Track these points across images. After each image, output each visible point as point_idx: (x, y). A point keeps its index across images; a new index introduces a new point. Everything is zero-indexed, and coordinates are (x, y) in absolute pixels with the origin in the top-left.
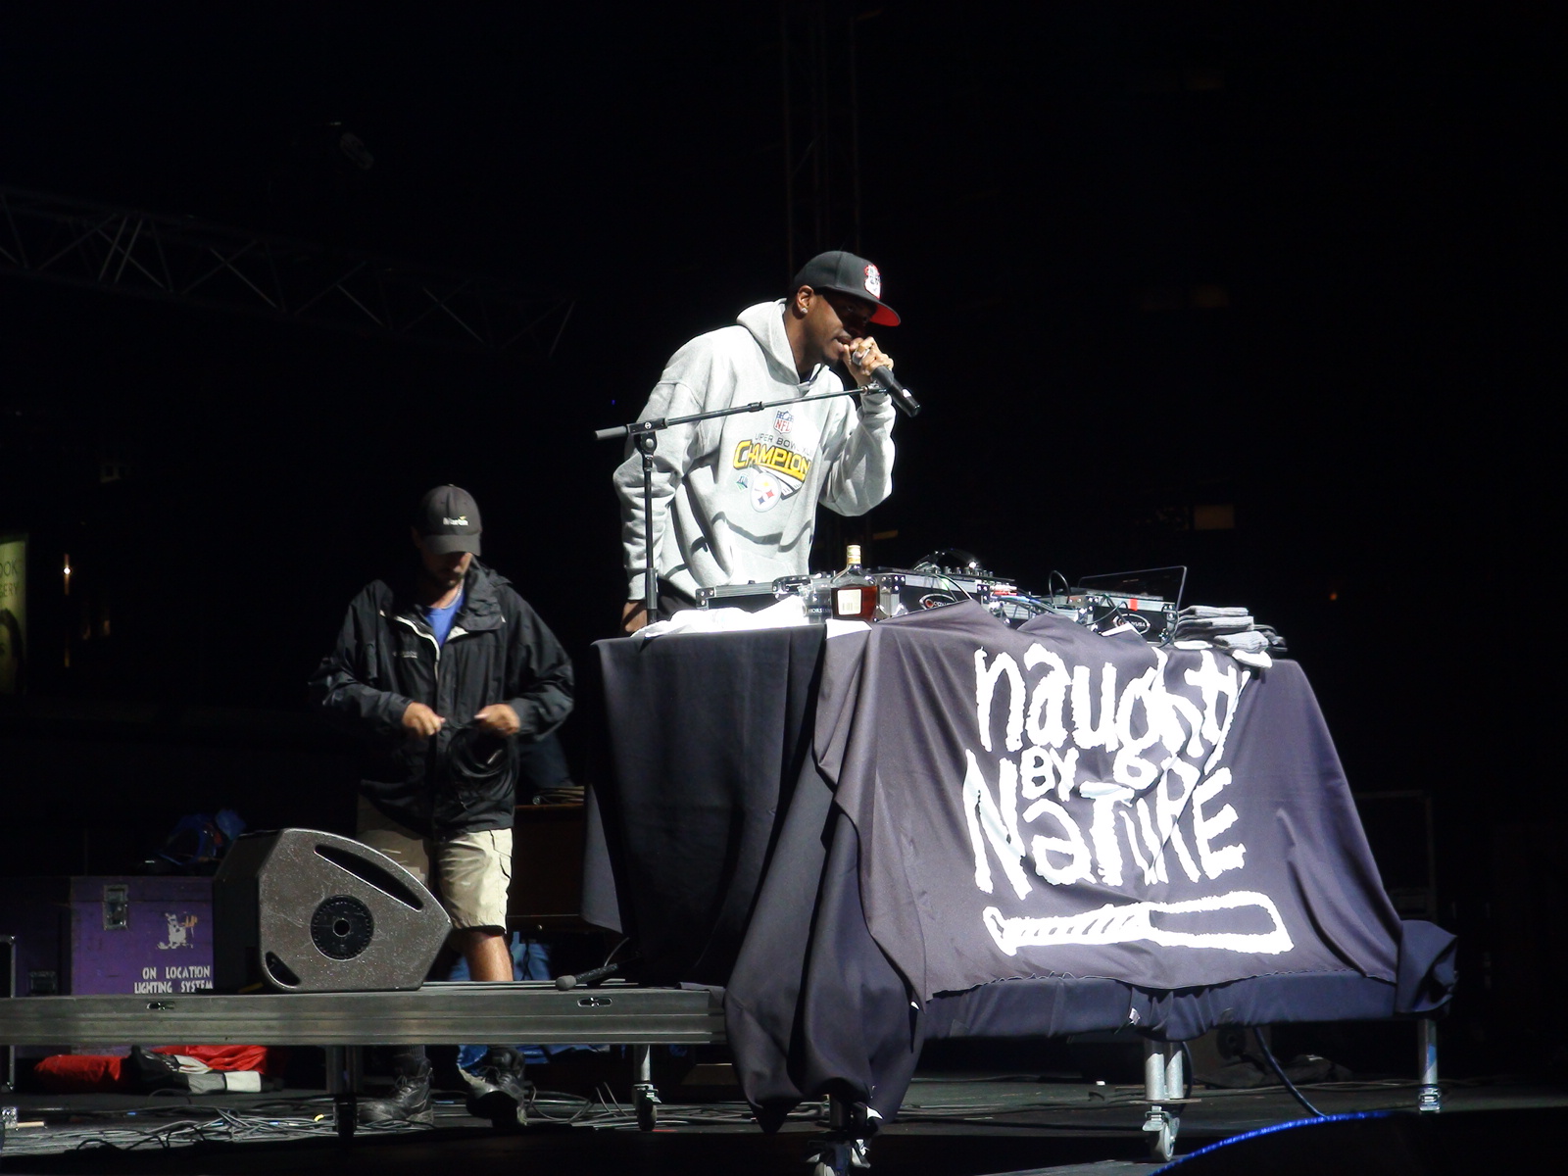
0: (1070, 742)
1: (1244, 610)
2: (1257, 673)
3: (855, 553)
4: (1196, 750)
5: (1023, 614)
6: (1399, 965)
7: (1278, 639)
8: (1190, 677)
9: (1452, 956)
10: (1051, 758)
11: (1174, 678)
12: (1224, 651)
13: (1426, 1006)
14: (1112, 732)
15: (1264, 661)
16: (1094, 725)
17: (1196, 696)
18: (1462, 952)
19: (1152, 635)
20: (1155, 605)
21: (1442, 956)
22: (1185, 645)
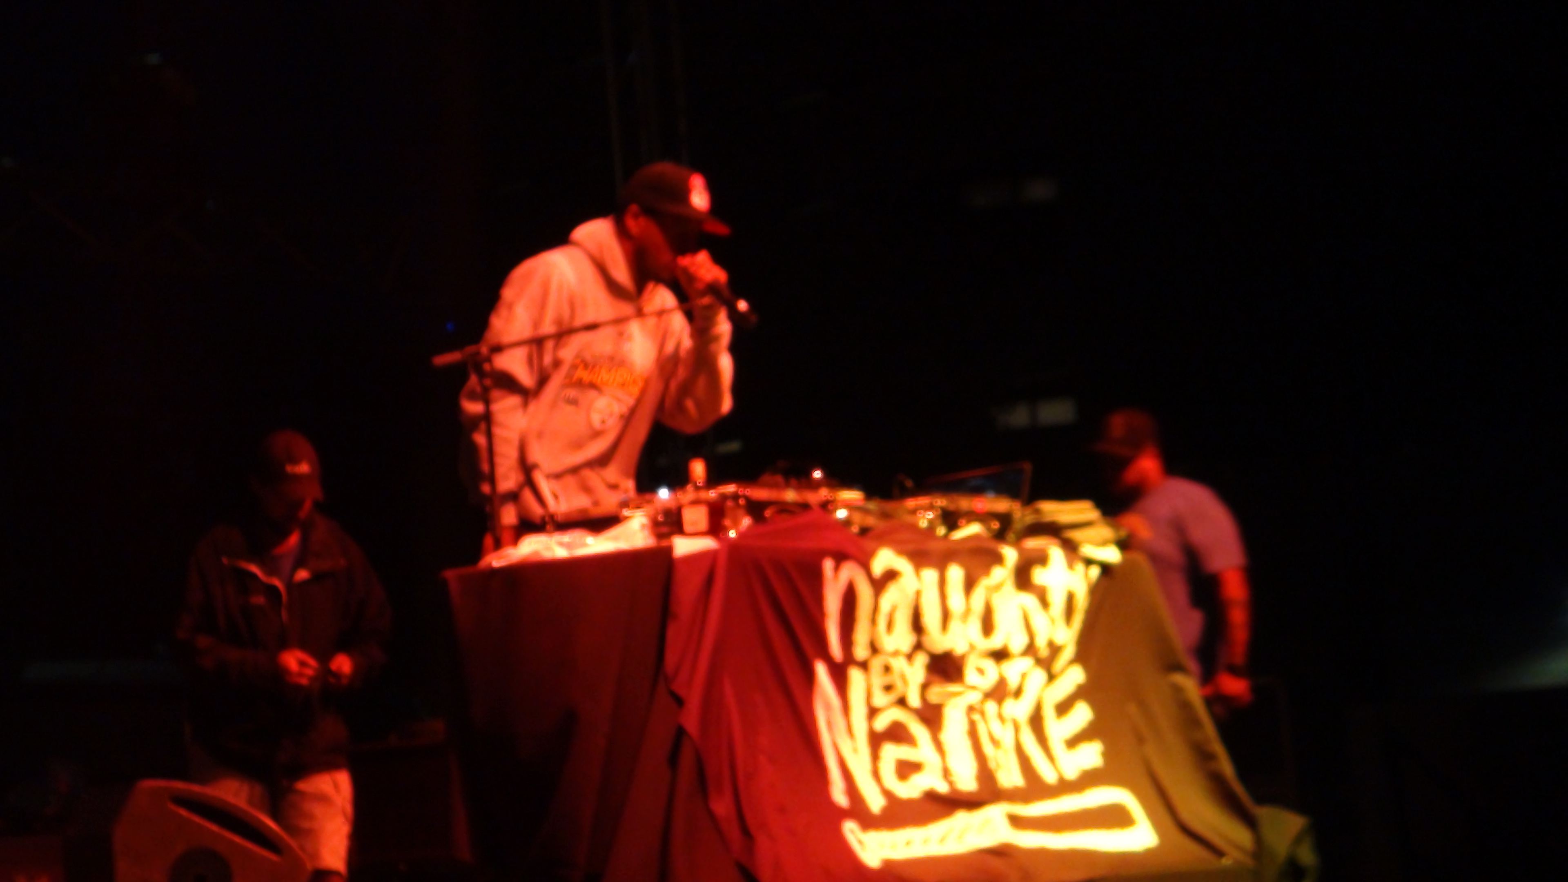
0: (918, 646)
1: (1089, 505)
2: (1106, 569)
3: (698, 469)
4: (1041, 650)
5: (871, 521)
6: (1258, 854)
8: (1039, 575)
10: (899, 664)
11: (1023, 577)
12: (1071, 548)
14: (962, 635)
15: (1113, 555)
16: (945, 626)
17: (1043, 593)
19: (1000, 536)
20: (1002, 505)
21: (1299, 840)
22: (1033, 543)
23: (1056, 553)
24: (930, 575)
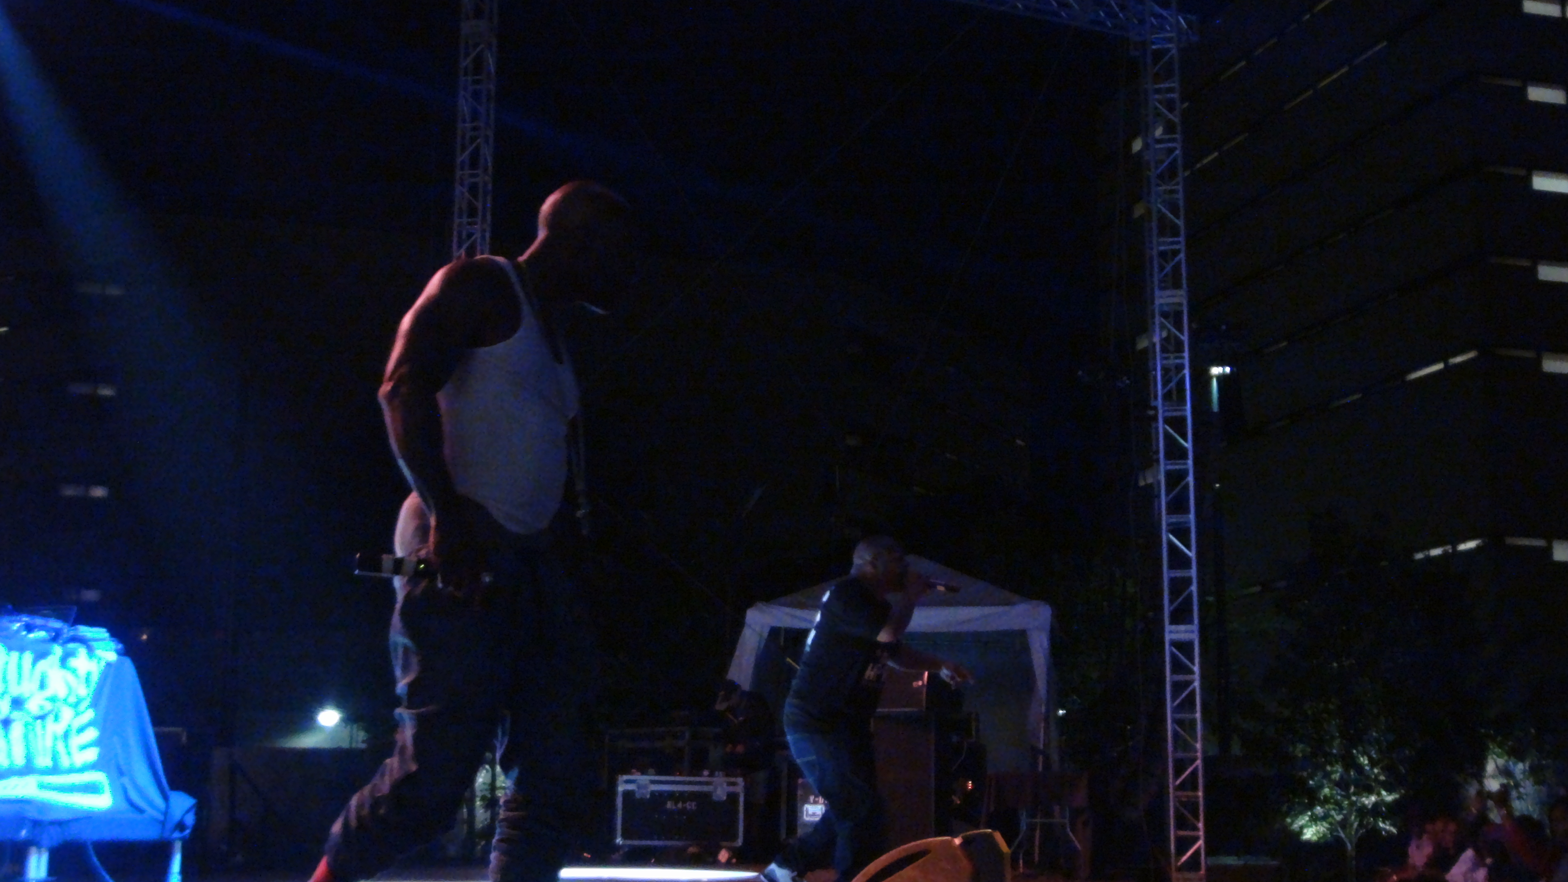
1: (104, 630)
2: (109, 664)
4: (72, 700)
6: (166, 813)
7: (120, 646)
8: (72, 662)
9: (194, 810)
11: (64, 660)
12: (90, 650)
13: (177, 835)
14: (27, 688)
15: (112, 657)
16: (19, 683)
17: (74, 671)
18: (200, 810)
19: (54, 640)
20: (57, 624)
21: (188, 811)
22: (71, 646)
23: (82, 651)
24: (15, 654)
